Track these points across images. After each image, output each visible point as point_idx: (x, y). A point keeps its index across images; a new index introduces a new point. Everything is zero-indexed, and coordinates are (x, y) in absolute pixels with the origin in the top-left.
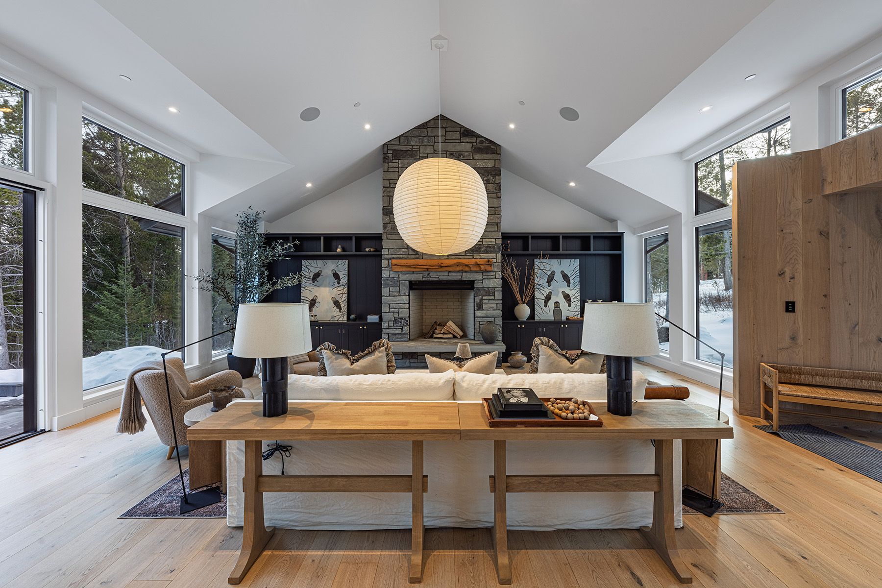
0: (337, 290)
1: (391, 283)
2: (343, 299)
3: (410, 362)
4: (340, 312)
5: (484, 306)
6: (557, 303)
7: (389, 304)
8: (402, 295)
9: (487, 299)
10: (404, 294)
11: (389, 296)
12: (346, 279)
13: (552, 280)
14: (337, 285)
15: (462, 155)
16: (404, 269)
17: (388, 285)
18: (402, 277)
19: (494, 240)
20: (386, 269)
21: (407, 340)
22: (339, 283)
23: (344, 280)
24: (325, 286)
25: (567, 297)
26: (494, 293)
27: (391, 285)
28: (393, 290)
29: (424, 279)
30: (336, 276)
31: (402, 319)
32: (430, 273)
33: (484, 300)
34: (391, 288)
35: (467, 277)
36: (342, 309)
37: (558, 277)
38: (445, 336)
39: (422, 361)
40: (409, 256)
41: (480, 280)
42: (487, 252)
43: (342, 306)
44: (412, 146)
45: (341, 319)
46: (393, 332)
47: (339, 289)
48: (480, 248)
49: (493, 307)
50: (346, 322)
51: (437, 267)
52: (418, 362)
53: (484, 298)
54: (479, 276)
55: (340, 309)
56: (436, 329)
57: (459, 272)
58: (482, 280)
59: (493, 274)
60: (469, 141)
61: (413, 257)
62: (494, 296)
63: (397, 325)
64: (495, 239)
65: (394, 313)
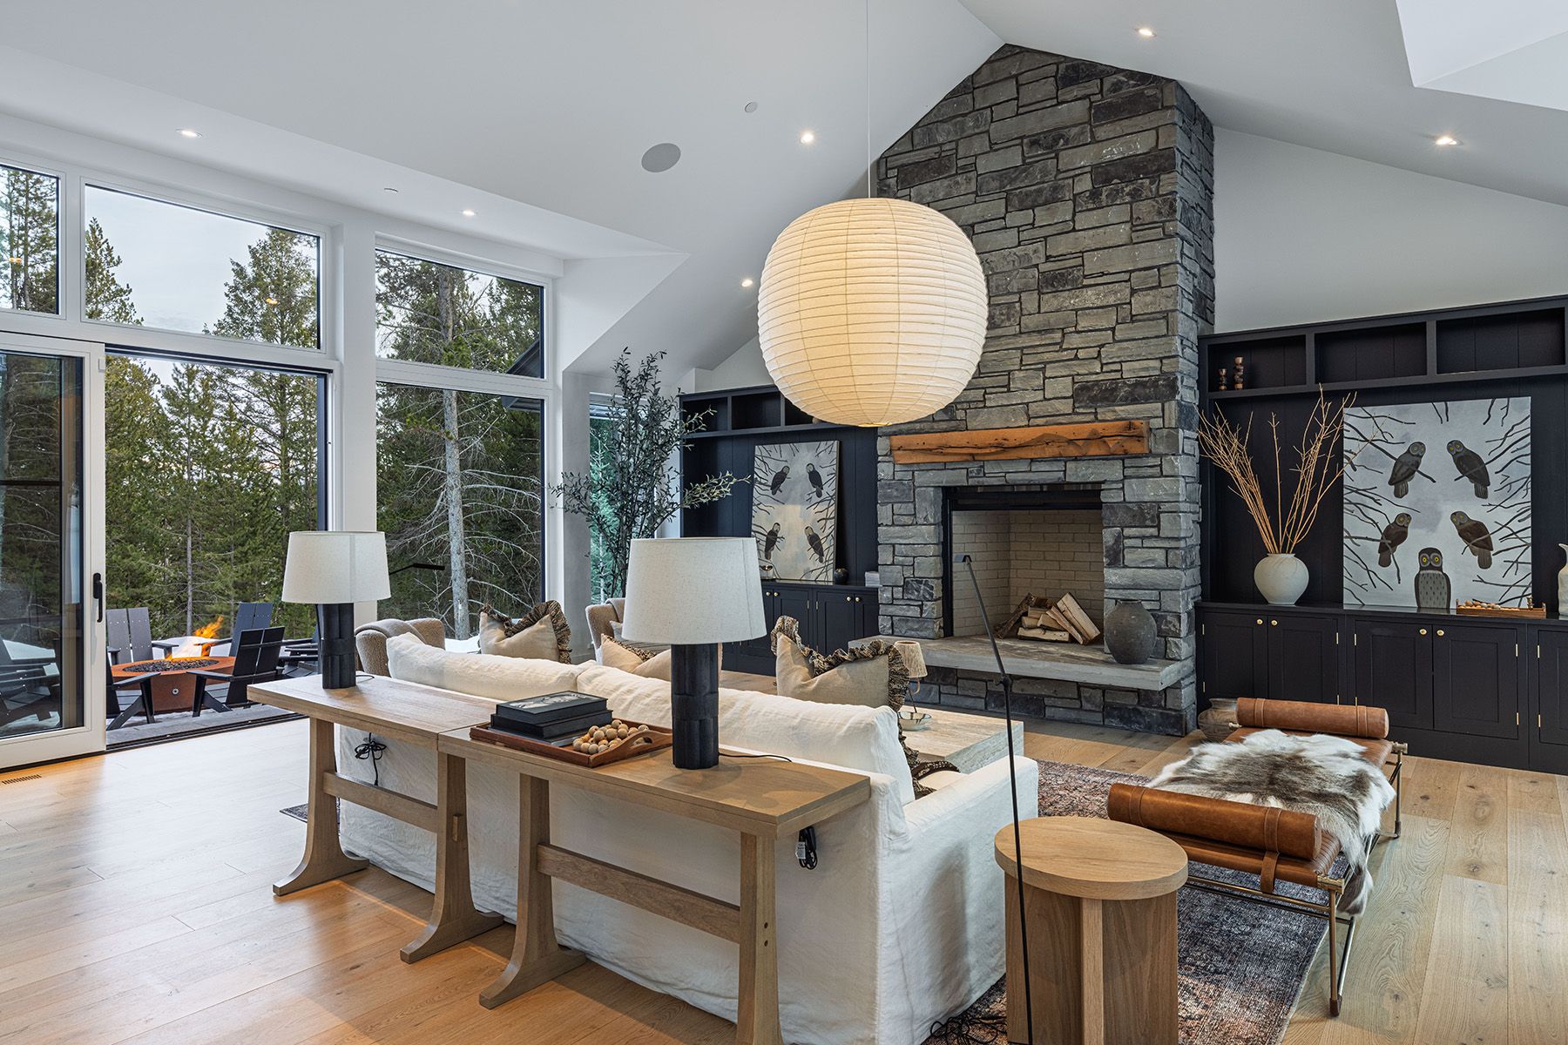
0: (816, 510)
1: (895, 493)
2: (827, 531)
3: (940, 693)
4: (821, 561)
5: (1129, 557)
6: (1430, 556)
7: (893, 545)
8: (920, 522)
9: (1137, 534)
10: (925, 518)
11: (893, 525)
12: (834, 485)
13: (1410, 475)
14: (815, 499)
15: (1062, 136)
16: (920, 458)
17: (890, 497)
18: (921, 478)
19: (1156, 364)
20: (887, 458)
21: (932, 635)
22: (819, 495)
23: (830, 488)
24: (794, 503)
25: (1474, 535)
26: (1159, 517)
27: (897, 497)
28: (902, 511)
29: (971, 482)
30: (815, 478)
31: (921, 582)
32: (983, 467)
33: (1129, 538)
34: (895, 506)
35: (1079, 473)
36: (825, 553)
37: (1437, 461)
38: (1049, 636)
39: (966, 693)
40: (935, 426)
41: (1113, 482)
42: (1135, 401)
43: (825, 546)
44: (940, 145)
45: (822, 578)
46: (901, 613)
47: (819, 508)
48: (1114, 390)
49: (1153, 560)
50: (831, 584)
51: (993, 450)
52: (957, 694)
53: (1127, 532)
54: (1113, 471)
55: (821, 554)
56: (1026, 614)
57: (1055, 459)
58: (1122, 481)
59: (1152, 461)
60: (1081, 94)
61: (944, 425)
62: (1158, 527)
63: (909, 596)
64: (1161, 359)
65: (903, 566)
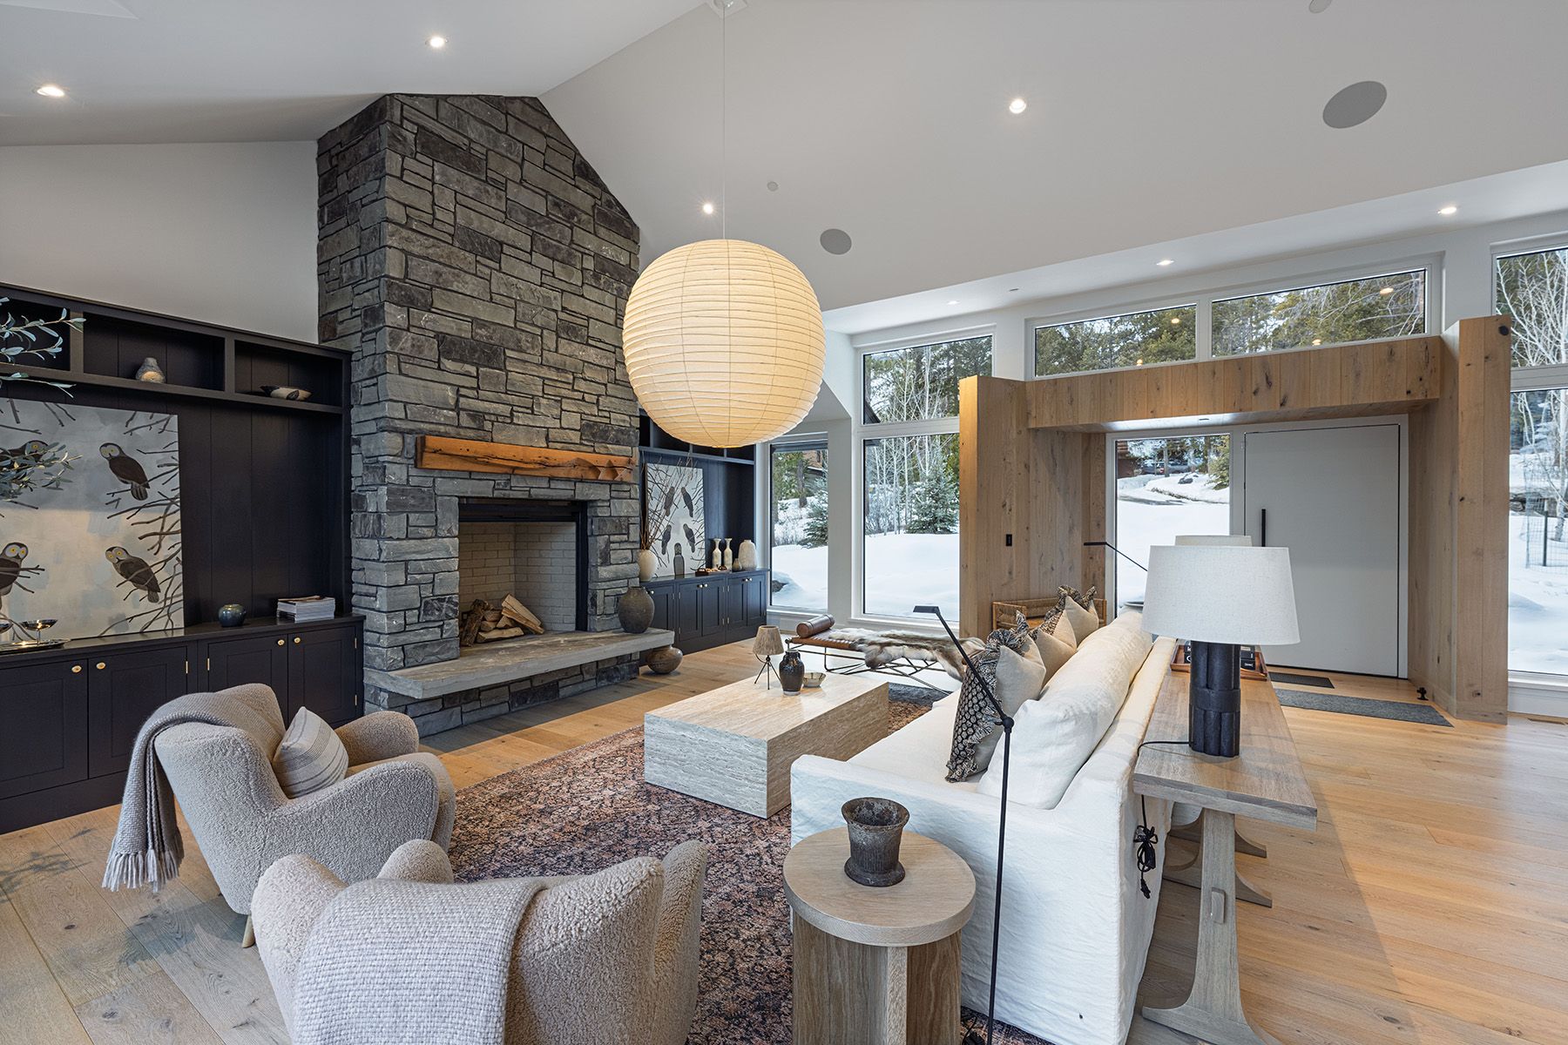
0: (133, 520)
1: (412, 502)
2: (165, 553)
4: (153, 599)
5: (614, 557)
6: (678, 545)
7: (406, 562)
8: (442, 534)
9: (618, 540)
10: (449, 531)
11: (407, 538)
12: (176, 482)
13: (670, 505)
14: (129, 500)
15: (576, 215)
16: (457, 465)
17: (405, 506)
18: (443, 486)
19: (627, 418)
20: (398, 459)
21: (455, 655)
22: (140, 495)
23: (165, 484)
24: (69, 505)
25: (690, 534)
26: (628, 528)
27: (414, 506)
28: (419, 523)
29: (496, 494)
30: (126, 468)
31: (443, 600)
32: (510, 480)
33: (613, 543)
34: (412, 516)
35: (584, 492)
36: (163, 588)
37: (678, 498)
38: (507, 634)
39: (490, 703)
40: (462, 432)
41: (603, 501)
42: (618, 443)
43: (160, 577)
44: (471, 140)
45: (159, 625)
46: (417, 639)
47: (141, 516)
48: (607, 431)
49: (626, 558)
50: (181, 633)
52: (481, 708)
53: (613, 538)
54: (601, 493)
55: (153, 588)
56: (484, 619)
57: (568, 480)
58: (609, 500)
59: (626, 488)
60: (591, 191)
61: (471, 434)
62: (628, 534)
63: (428, 618)
64: (630, 416)
65: (419, 584)
